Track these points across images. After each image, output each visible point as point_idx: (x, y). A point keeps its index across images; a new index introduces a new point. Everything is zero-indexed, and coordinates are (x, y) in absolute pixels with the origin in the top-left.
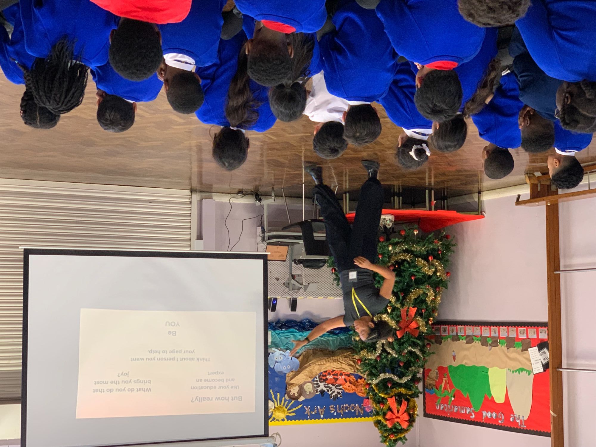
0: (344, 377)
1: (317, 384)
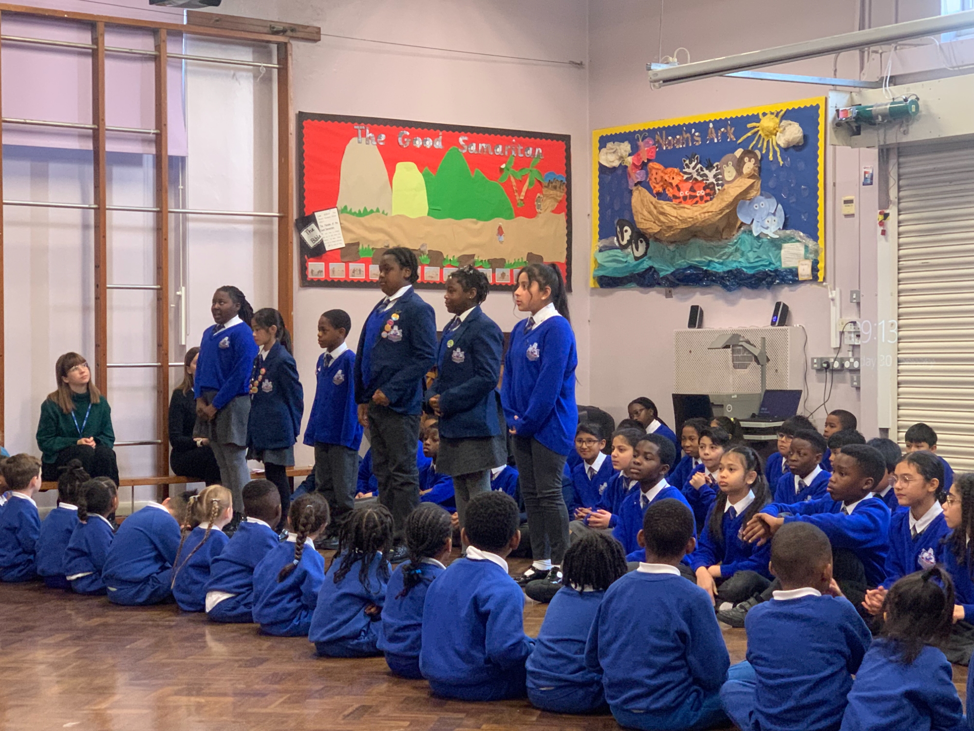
0: (681, 194)
1: (717, 180)
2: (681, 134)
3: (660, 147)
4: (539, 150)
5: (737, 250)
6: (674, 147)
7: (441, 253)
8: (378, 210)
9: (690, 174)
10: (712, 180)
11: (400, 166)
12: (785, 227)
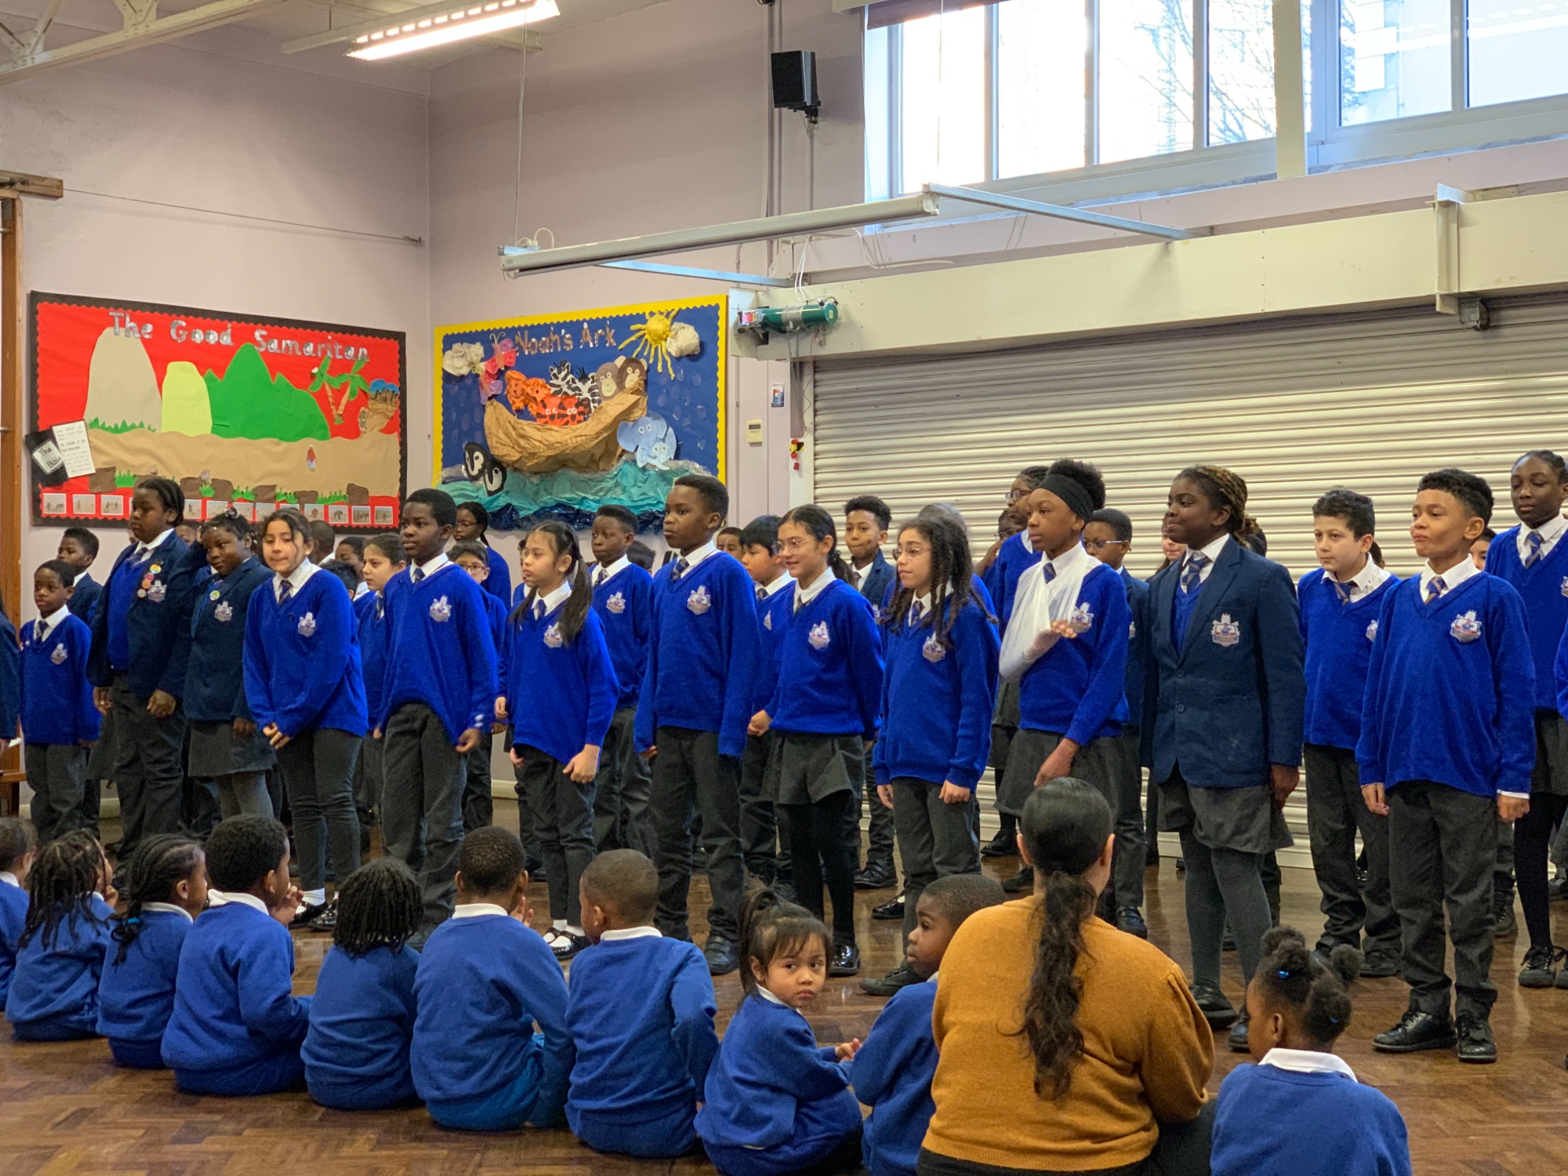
0: (547, 412)
1: (593, 395)
2: (547, 335)
3: (521, 351)
4: (363, 351)
5: (617, 484)
6: (539, 351)
7: (230, 483)
8: (142, 425)
9: (559, 386)
10: (586, 395)
11: (173, 368)
12: (677, 457)
